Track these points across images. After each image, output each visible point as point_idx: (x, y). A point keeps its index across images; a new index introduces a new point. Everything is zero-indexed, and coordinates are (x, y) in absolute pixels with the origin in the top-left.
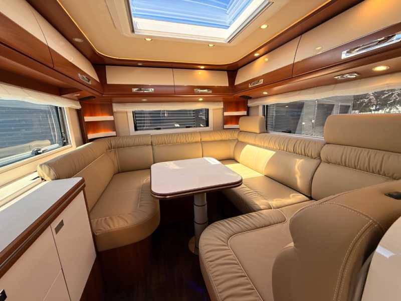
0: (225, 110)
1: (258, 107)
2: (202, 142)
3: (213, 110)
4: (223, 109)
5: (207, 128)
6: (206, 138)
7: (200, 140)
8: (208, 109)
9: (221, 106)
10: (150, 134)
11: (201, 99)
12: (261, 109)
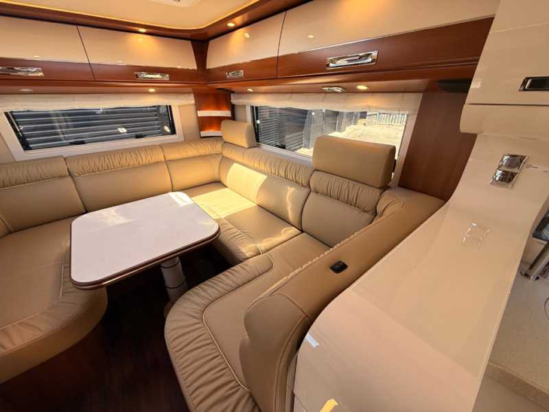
0: (199, 107)
1: (244, 106)
2: (168, 162)
3: (179, 106)
4: (196, 104)
5: (173, 137)
6: (173, 155)
7: (163, 159)
8: (170, 106)
9: (191, 100)
10: (62, 157)
11: (152, 90)
12: (249, 110)
